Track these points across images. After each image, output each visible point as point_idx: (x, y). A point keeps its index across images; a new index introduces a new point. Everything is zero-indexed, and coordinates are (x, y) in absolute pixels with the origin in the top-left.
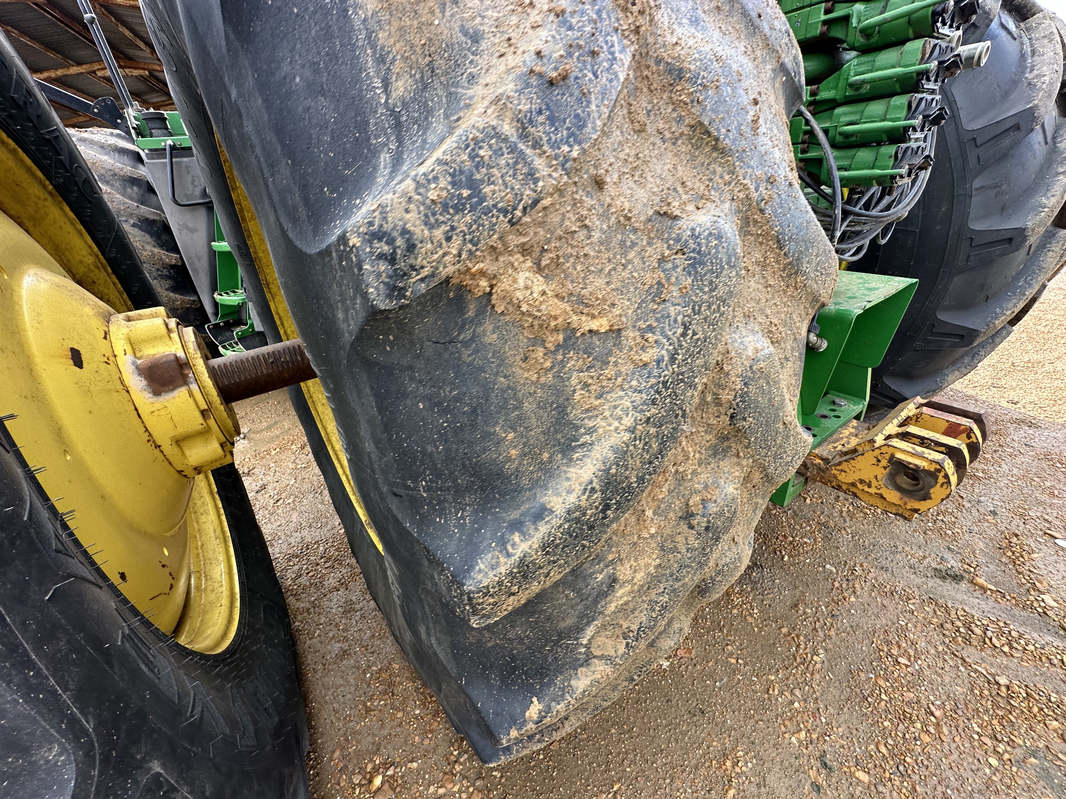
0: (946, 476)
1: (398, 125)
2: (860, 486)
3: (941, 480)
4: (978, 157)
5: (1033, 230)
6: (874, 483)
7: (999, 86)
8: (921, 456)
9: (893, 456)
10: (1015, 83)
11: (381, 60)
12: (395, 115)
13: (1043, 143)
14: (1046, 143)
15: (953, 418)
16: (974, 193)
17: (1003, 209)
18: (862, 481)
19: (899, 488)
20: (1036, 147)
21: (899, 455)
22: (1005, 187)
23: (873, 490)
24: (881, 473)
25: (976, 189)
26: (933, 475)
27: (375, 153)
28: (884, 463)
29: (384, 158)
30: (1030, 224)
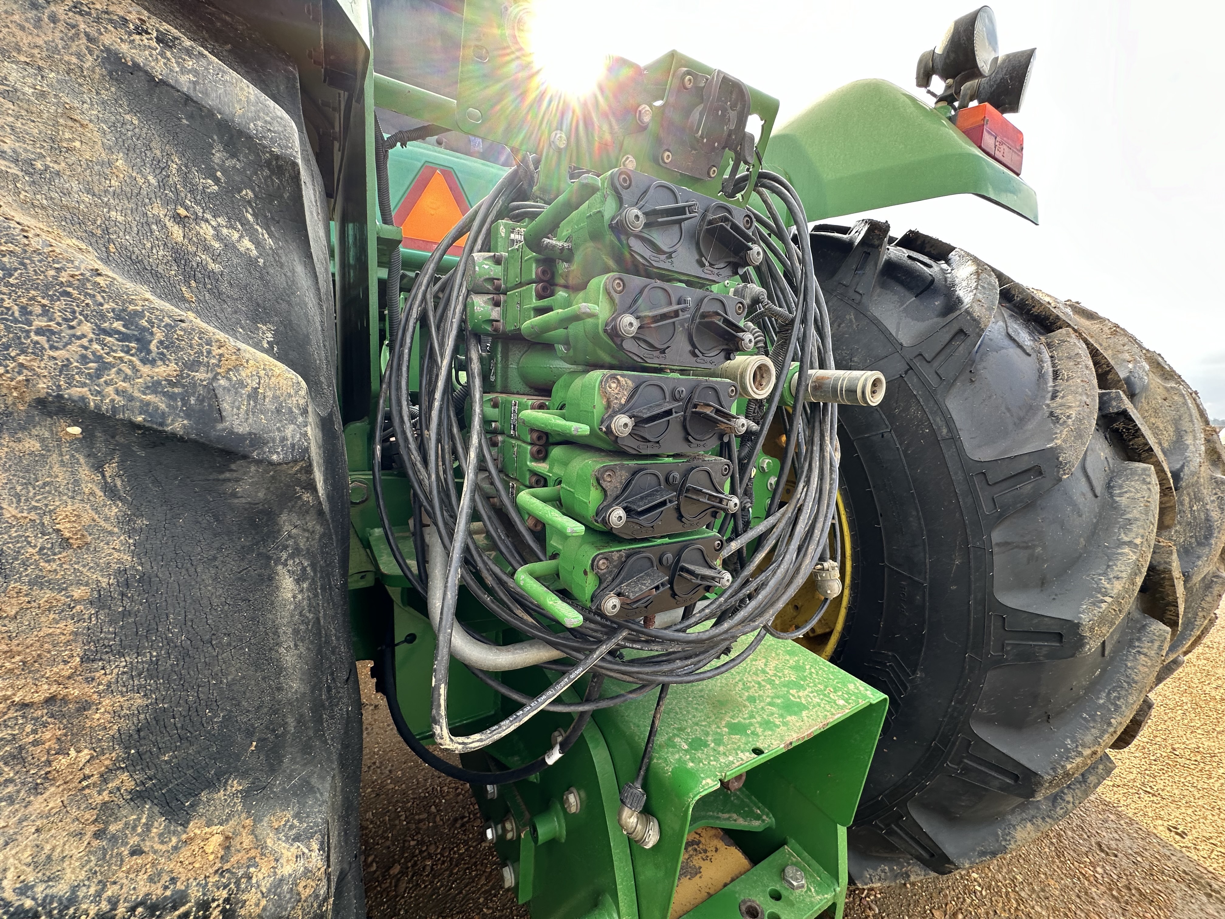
4: (993, 499)
5: (1092, 629)
7: (1008, 410)
10: (1031, 409)
13: (1090, 495)
14: (1096, 496)
16: (996, 550)
17: (1043, 582)
20: (1080, 500)
22: (1039, 550)
25: (998, 544)
30: (1085, 618)
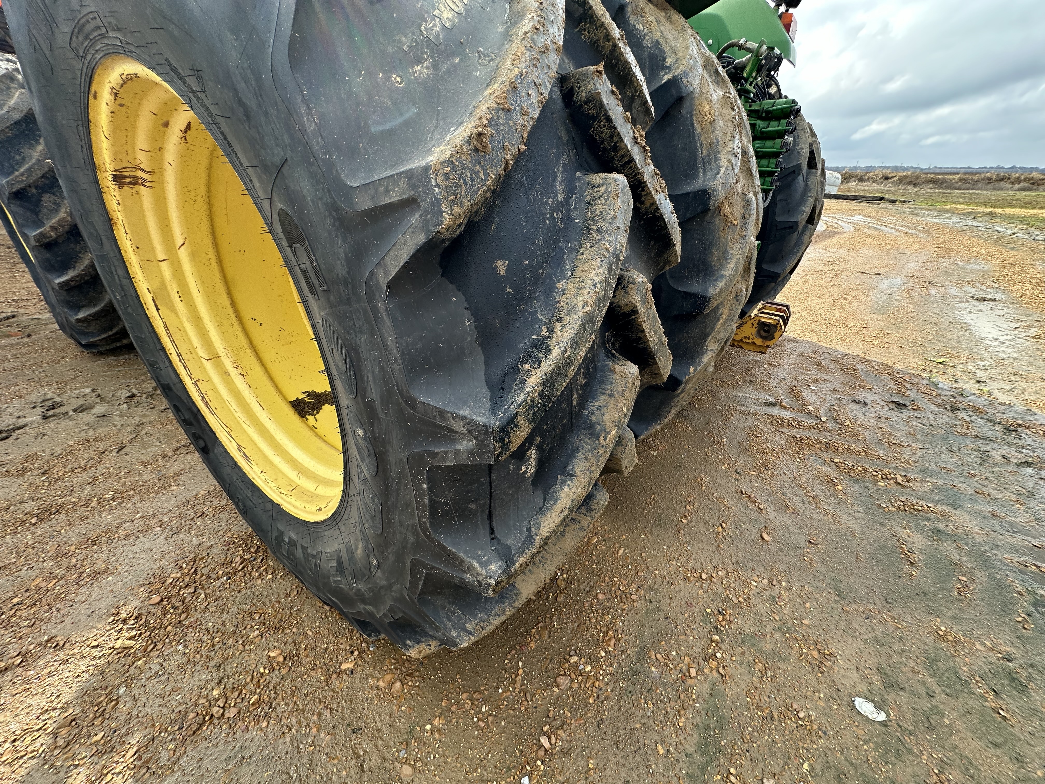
0: (781, 326)
1: (704, 162)
2: (744, 340)
3: (779, 328)
5: (800, 223)
6: (751, 337)
8: (771, 319)
9: (760, 320)
11: (701, 145)
12: (703, 159)
14: (804, 182)
15: (778, 307)
17: (789, 211)
18: (745, 337)
19: (761, 337)
20: (801, 182)
21: (762, 320)
22: (790, 200)
23: (750, 341)
24: (754, 330)
26: (775, 326)
27: (698, 169)
28: (756, 325)
29: (701, 170)
30: (799, 219)
